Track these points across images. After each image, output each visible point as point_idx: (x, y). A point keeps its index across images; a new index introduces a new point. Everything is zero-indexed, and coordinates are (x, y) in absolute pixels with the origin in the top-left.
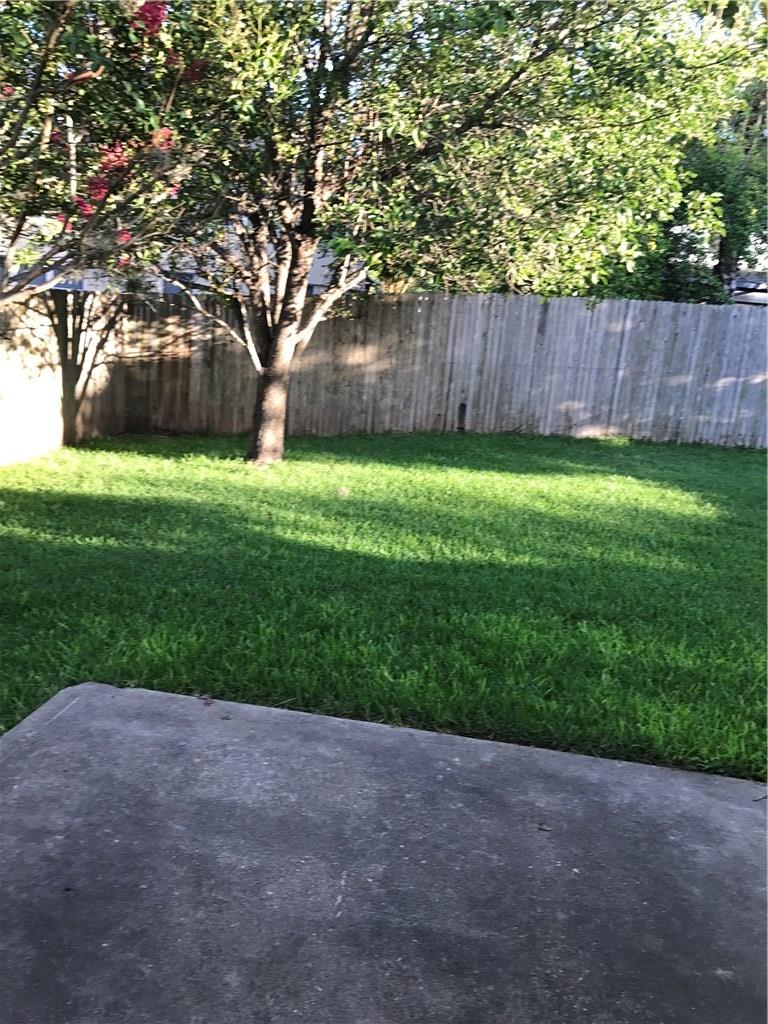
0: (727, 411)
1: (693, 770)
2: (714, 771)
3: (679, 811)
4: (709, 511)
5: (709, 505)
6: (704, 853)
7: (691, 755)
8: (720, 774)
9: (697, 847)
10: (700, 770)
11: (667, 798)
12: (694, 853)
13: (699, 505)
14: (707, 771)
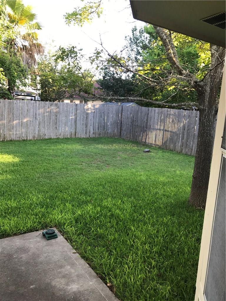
0: (18, 130)
1: (19, 235)
2: (25, 233)
3: (16, 248)
4: (17, 160)
5: (16, 158)
6: (24, 257)
7: (18, 231)
8: (27, 233)
9: (22, 256)
10: (21, 234)
11: (12, 246)
12: (21, 258)
13: (14, 158)
14: (23, 233)
